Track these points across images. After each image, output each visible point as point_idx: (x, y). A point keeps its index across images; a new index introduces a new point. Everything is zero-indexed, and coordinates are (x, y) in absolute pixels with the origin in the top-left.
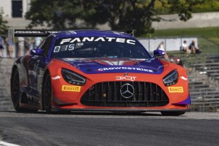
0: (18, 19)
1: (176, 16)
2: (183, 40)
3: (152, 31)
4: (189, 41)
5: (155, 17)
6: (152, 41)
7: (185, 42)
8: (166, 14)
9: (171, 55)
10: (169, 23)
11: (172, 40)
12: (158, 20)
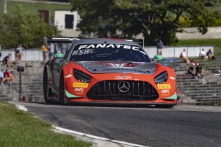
0: (70, 30)
1: (195, 29)
2: (202, 48)
3: (177, 41)
4: (207, 49)
5: (179, 29)
6: (176, 48)
7: (203, 50)
8: (188, 27)
9: (192, 60)
10: (190, 34)
11: (192, 48)
12: (181, 32)
